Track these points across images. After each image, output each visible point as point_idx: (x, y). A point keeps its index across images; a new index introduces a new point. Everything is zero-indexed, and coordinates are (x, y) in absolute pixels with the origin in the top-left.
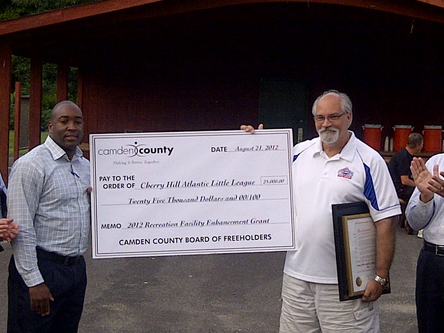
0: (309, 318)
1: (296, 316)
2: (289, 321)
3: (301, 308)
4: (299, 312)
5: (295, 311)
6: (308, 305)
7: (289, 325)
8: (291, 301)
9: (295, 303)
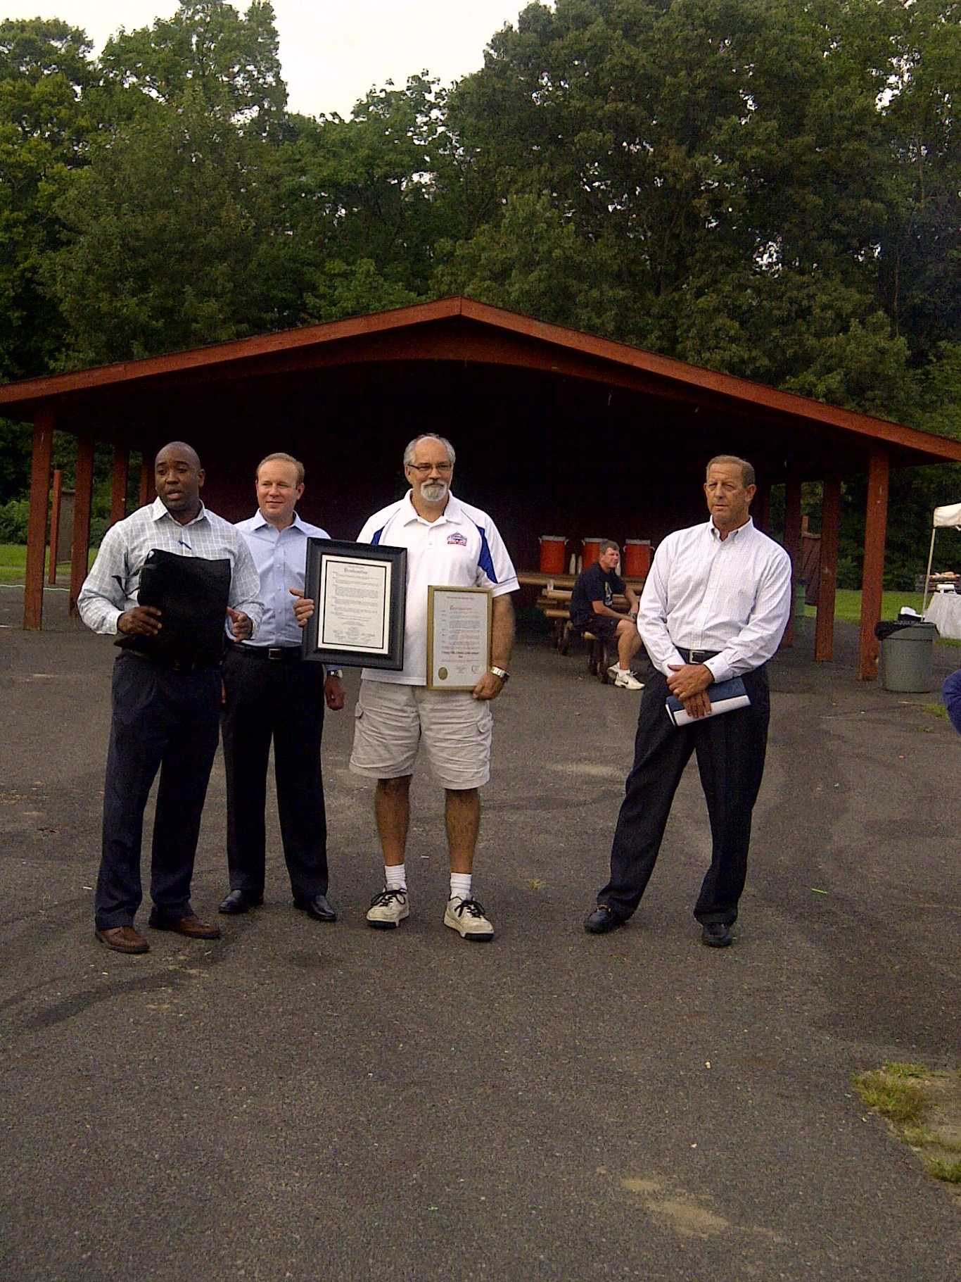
0: (407, 738)
1: (391, 735)
2: (377, 742)
3: (400, 724)
4: (395, 730)
5: (389, 729)
6: (410, 720)
7: (378, 748)
8: (384, 715)
9: (393, 717)
